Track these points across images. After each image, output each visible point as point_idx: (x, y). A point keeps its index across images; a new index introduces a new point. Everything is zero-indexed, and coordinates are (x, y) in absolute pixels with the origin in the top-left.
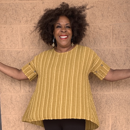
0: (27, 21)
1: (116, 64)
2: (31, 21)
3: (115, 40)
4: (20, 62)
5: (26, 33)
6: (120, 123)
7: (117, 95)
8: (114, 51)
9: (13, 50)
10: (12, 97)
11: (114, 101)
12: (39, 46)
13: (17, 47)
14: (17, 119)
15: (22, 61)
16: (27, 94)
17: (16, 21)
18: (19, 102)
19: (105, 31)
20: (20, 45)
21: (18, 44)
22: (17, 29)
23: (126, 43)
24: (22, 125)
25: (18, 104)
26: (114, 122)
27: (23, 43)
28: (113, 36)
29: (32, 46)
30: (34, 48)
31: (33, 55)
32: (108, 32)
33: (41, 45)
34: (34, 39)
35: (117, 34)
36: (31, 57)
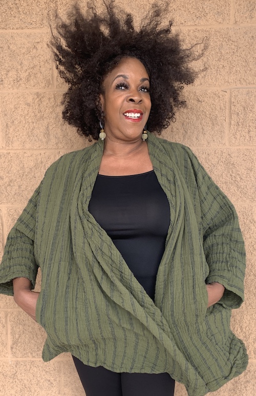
0: (18, 80)
1: (235, 189)
2: (28, 80)
3: (236, 127)
5: (16, 111)
8: (233, 155)
12: (47, 143)
15: (6, 180)
19: (212, 106)
24: (7, 334)
28: (231, 117)
29: (29, 143)
30: (35, 148)
31: (32, 164)
32: (218, 108)
33: (53, 141)
34: (35, 124)
35: (240, 113)
36: (27, 170)
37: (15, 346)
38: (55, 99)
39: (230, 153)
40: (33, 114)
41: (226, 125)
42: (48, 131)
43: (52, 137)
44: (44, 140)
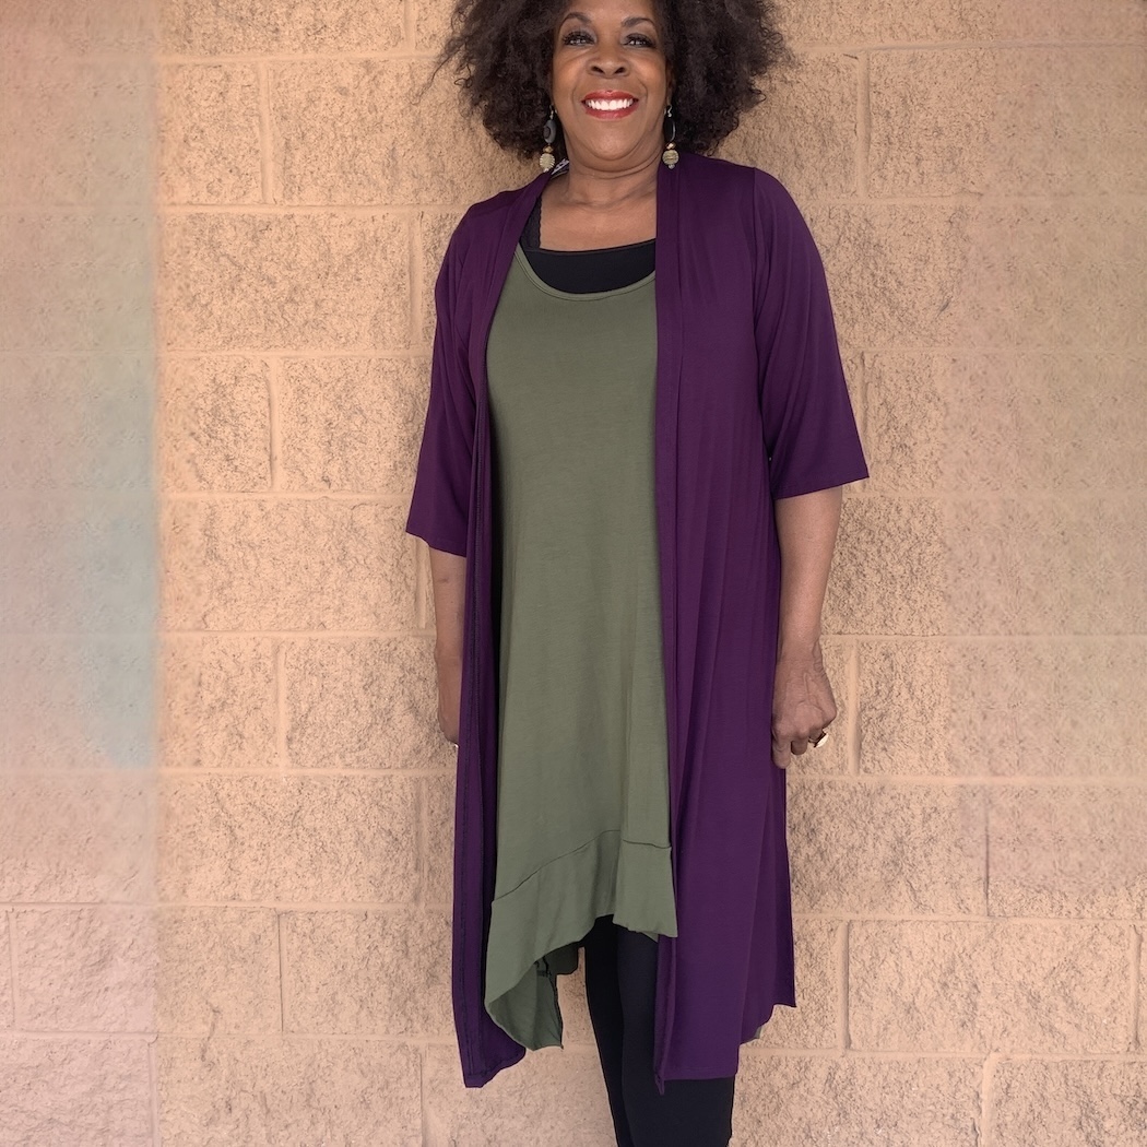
0: (317, 28)
1: (886, 311)
2: (343, 28)
3: (884, 149)
4: (267, 292)
5: (312, 108)
6: (918, 693)
7: (893, 511)
8: (876, 222)
9: (230, 210)
10: (212, 518)
11: (874, 549)
12: (391, 189)
13: (255, 195)
14: (242, 659)
15: (284, 286)
16: (310, 496)
17: (251, 31)
18: (257, 551)
19: (820, 94)
20: (270, 180)
21: (260, 178)
22: (253, 76)
23: (954, 170)
24: (276, 701)
25: (253, 563)
26: (878, 692)
27: (294, 171)
28: (869, 125)
29: (345, 191)
30: (361, 203)
31: (352, 244)
32: (836, 99)
33: (408, 185)
34: (359, 142)
35: (893, 111)
36: (338, 260)
37: (297, 734)
38: (412, 77)
39: (869, 218)
40: (355, 116)
41: (858, 145)
42: (393, 159)
43: (403, 175)
44: (383, 183)
